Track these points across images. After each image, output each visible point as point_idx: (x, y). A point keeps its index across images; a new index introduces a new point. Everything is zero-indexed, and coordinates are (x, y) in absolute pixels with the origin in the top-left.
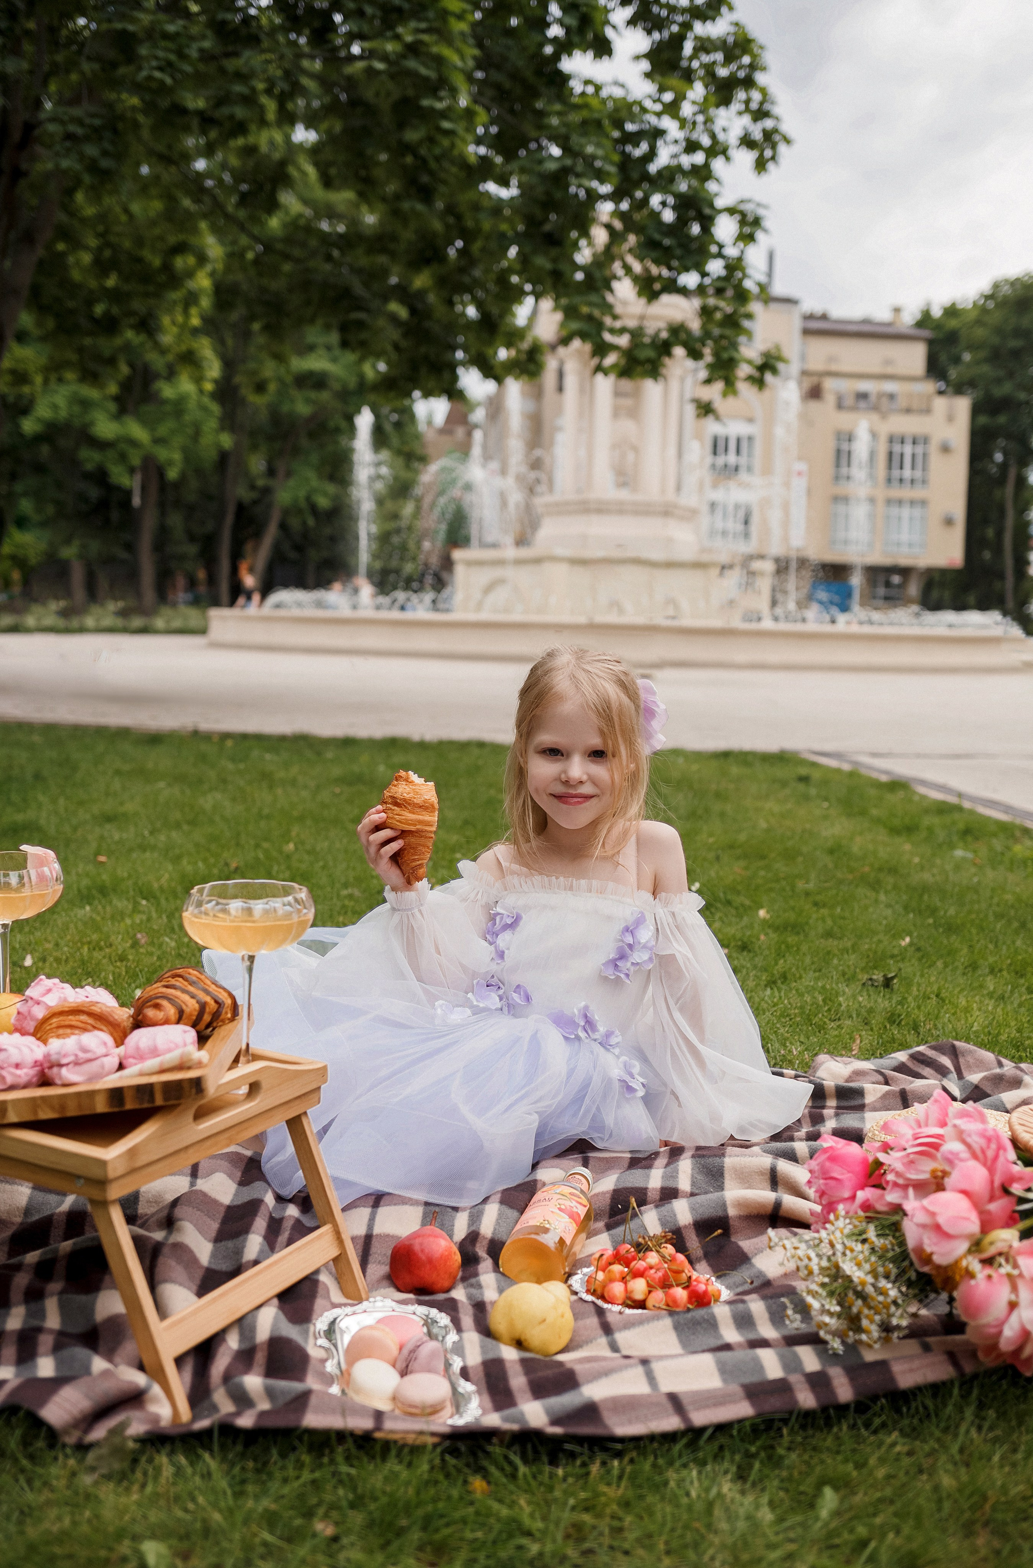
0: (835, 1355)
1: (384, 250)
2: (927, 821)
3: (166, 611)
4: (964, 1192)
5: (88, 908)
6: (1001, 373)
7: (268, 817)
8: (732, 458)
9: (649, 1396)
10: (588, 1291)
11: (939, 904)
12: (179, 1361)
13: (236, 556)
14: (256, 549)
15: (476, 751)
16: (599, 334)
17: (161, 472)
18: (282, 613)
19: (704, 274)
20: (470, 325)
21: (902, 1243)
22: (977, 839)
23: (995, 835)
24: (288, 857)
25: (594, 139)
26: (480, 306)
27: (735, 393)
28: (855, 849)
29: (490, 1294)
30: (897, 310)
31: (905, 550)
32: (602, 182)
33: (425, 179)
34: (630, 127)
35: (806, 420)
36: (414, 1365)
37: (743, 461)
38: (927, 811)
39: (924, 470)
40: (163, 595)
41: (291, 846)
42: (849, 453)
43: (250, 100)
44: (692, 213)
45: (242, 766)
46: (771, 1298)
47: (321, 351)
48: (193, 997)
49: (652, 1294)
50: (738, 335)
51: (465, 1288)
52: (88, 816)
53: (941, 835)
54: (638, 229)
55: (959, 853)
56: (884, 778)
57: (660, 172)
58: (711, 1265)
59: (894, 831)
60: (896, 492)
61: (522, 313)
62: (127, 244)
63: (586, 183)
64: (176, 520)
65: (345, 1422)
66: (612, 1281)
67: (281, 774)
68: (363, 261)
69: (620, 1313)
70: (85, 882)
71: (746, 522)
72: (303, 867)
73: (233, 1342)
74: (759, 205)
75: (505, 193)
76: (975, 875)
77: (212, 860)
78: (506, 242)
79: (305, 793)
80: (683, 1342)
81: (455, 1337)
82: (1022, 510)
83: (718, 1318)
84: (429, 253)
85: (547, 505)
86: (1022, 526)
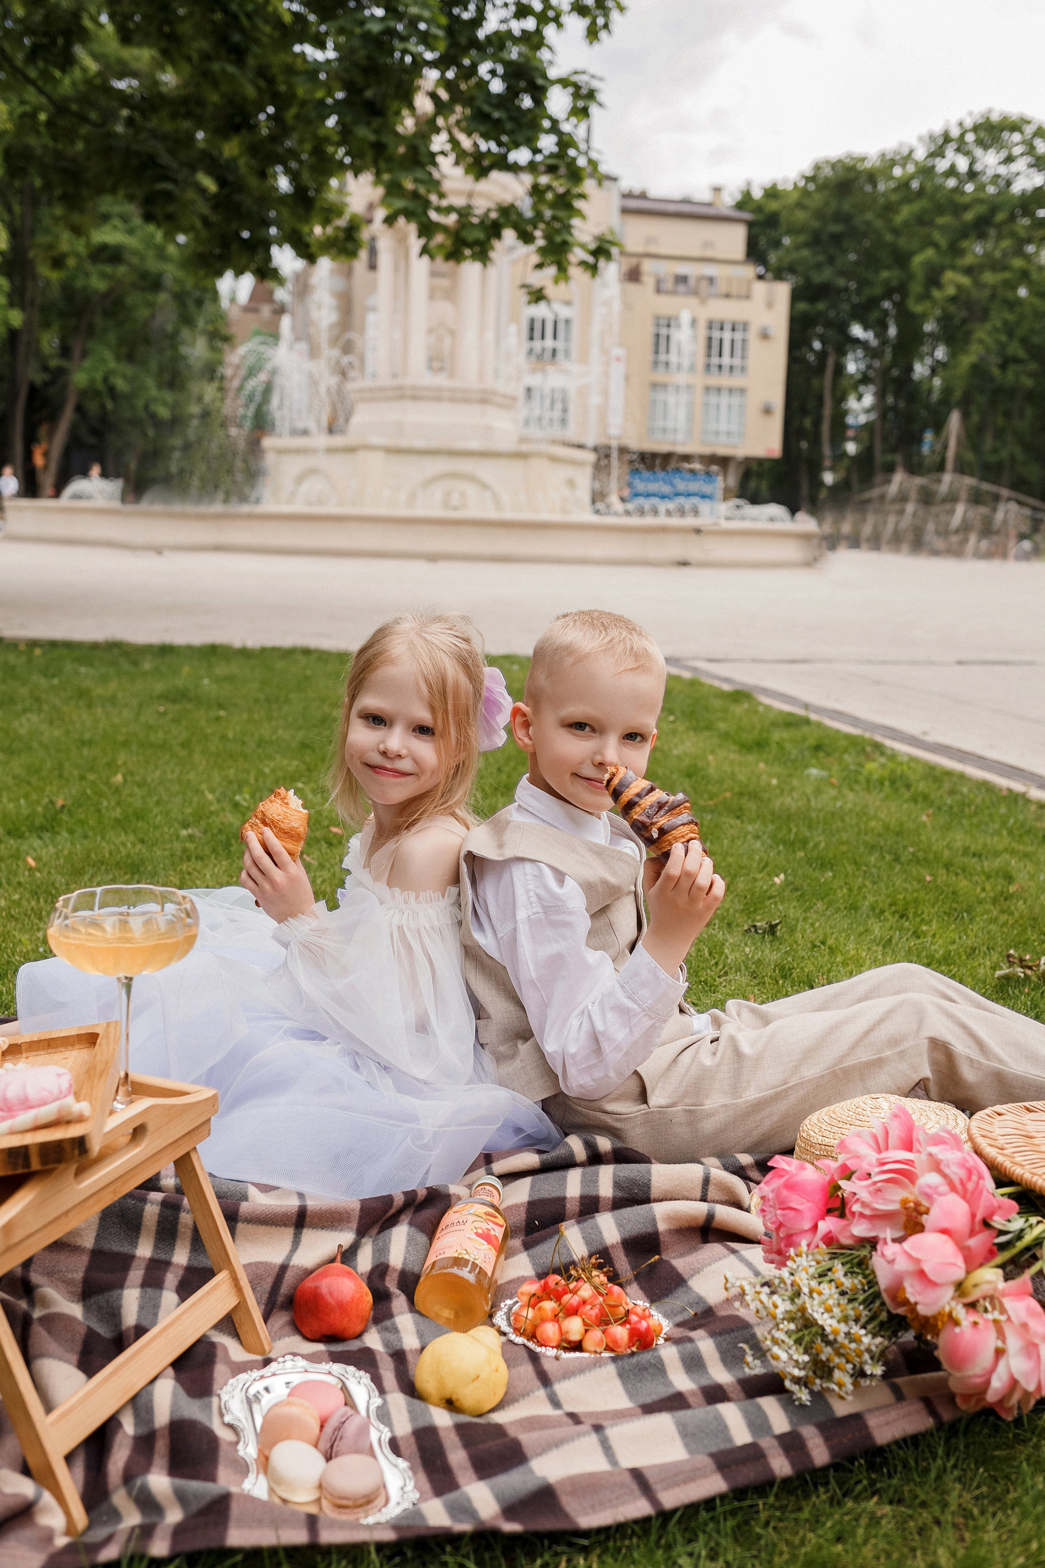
0: (802, 1406)
1: (189, 115)
2: (777, 735)
4: (944, 1231)
6: (821, 258)
7: (90, 743)
8: (549, 343)
9: (609, 1473)
10: (517, 1330)
11: (808, 834)
12: (69, 1458)
13: (30, 440)
14: (51, 434)
15: (303, 660)
16: (425, 213)
18: (82, 504)
19: (536, 151)
20: (283, 199)
21: (872, 1283)
22: (829, 755)
23: (845, 750)
24: (117, 790)
26: (294, 177)
27: (567, 279)
28: (711, 771)
29: (410, 1341)
30: (717, 190)
31: (723, 439)
32: (428, 47)
33: (237, 38)
35: (626, 303)
36: (340, 1446)
37: (560, 345)
38: (774, 724)
39: (743, 358)
41: (119, 778)
42: (668, 337)
44: (523, 84)
45: (55, 681)
46: (720, 1334)
47: (117, 222)
49: (590, 1334)
50: (570, 218)
51: (379, 1332)
53: (793, 753)
54: (467, 100)
55: (814, 772)
56: (726, 687)
57: (488, 38)
58: (642, 1288)
59: (746, 747)
60: (715, 380)
63: (412, 47)
65: (278, 1537)
66: (543, 1320)
67: (99, 691)
68: (169, 126)
69: (557, 1358)
71: (564, 411)
72: (138, 803)
73: (129, 1426)
74: (593, 77)
75: (321, 56)
76: (835, 799)
77: (34, 796)
78: (324, 111)
79: (127, 714)
80: (631, 1394)
81: (377, 1401)
82: (840, 399)
83: (667, 1361)
84: (238, 120)
85: (360, 391)
86: (840, 416)
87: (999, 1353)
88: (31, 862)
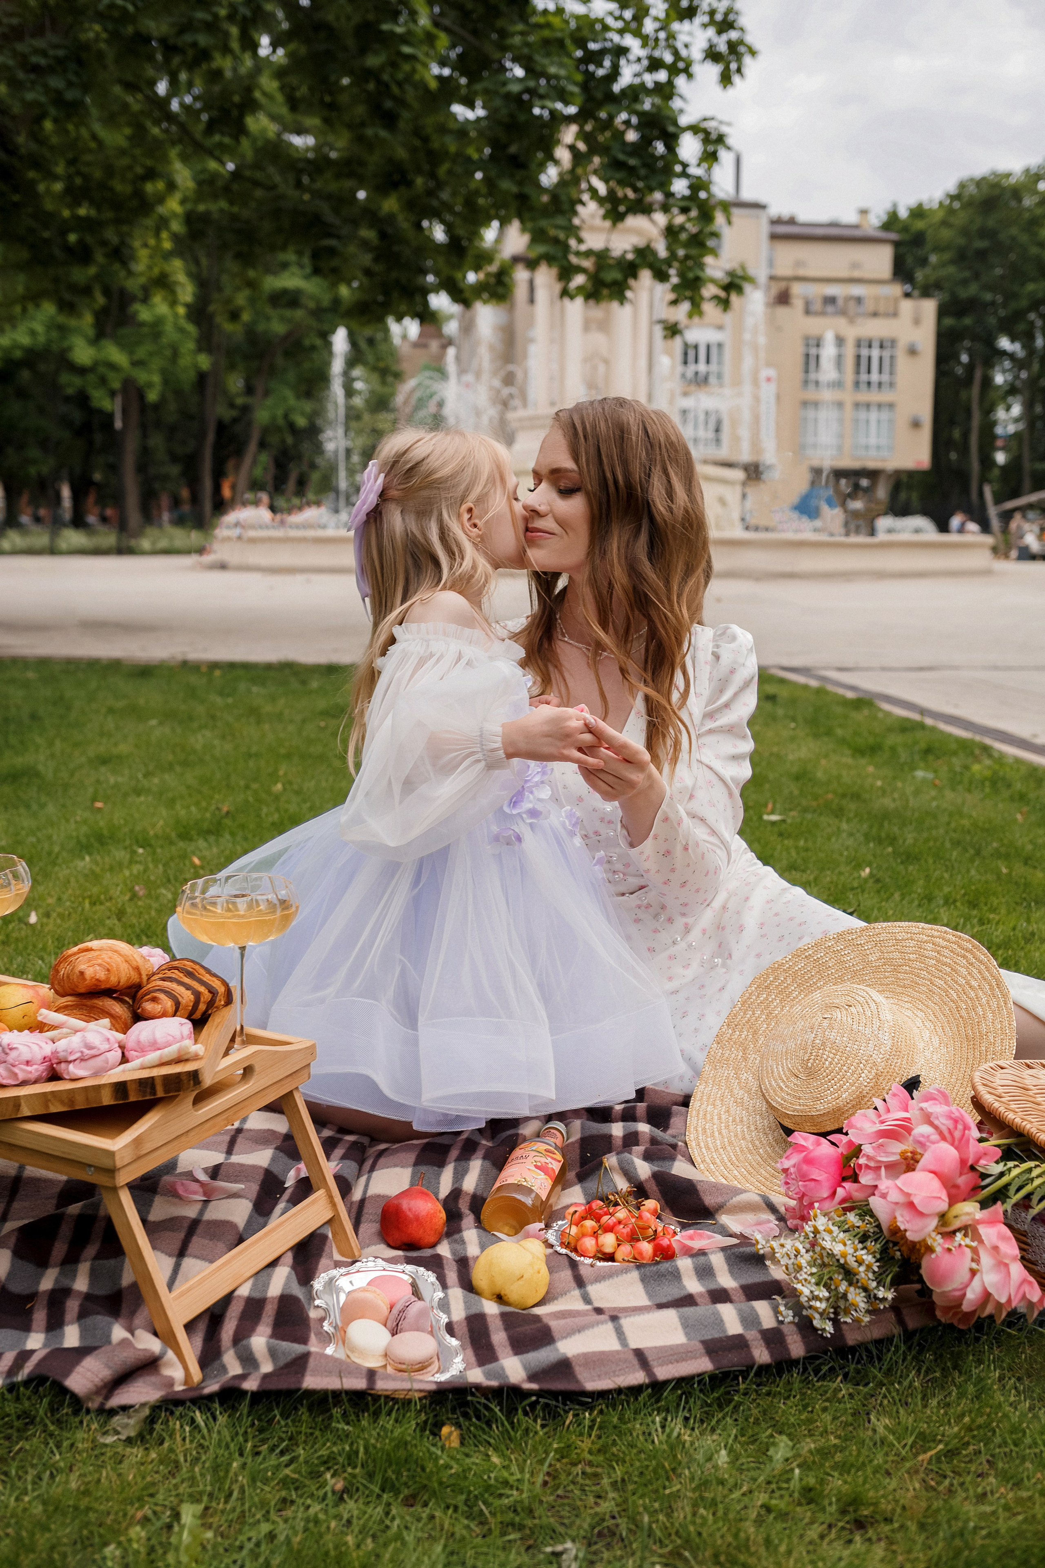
1: (351, 175)
2: (892, 739)
3: (152, 532)
4: (933, 1172)
5: (87, 858)
6: (967, 274)
7: (257, 755)
8: (702, 367)
9: (617, 1352)
10: (562, 1244)
11: (898, 832)
12: (189, 1327)
13: (218, 475)
14: (237, 467)
16: (565, 257)
17: (141, 397)
19: (669, 194)
20: (439, 248)
22: (938, 758)
23: (955, 753)
24: (277, 798)
25: (556, 59)
26: (449, 230)
27: (701, 314)
28: (820, 775)
29: (472, 1250)
30: (864, 212)
31: (873, 453)
32: (566, 103)
33: (388, 104)
34: (593, 46)
35: (774, 327)
36: (404, 1324)
37: (713, 369)
38: (890, 730)
39: (891, 374)
40: (149, 516)
41: (279, 786)
42: (818, 357)
43: (212, 27)
44: (656, 132)
45: (230, 700)
47: (294, 269)
48: (188, 987)
49: (621, 1248)
50: (703, 256)
51: (449, 1243)
52: (83, 759)
53: (904, 756)
54: (603, 151)
55: (920, 774)
56: (850, 695)
57: (623, 91)
58: (676, 1216)
59: (859, 752)
60: (864, 396)
61: (490, 234)
62: (98, 174)
63: (549, 104)
64: (157, 441)
66: (584, 1235)
67: (268, 708)
68: (333, 186)
69: (592, 1266)
70: (84, 829)
71: (717, 430)
74: (721, 122)
75: (470, 115)
76: (934, 799)
77: (204, 804)
78: (470, 165)
79: (291, 728)
80: (650, 1296)
81: (441, 1295)
82: (988, 410)
83: (682, 1271)
84: (396, 177)
85: (520, 420)
86: (988, 427)
87: (973, 1273)
88: (196, 861)
